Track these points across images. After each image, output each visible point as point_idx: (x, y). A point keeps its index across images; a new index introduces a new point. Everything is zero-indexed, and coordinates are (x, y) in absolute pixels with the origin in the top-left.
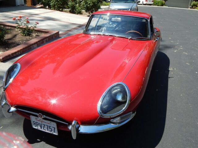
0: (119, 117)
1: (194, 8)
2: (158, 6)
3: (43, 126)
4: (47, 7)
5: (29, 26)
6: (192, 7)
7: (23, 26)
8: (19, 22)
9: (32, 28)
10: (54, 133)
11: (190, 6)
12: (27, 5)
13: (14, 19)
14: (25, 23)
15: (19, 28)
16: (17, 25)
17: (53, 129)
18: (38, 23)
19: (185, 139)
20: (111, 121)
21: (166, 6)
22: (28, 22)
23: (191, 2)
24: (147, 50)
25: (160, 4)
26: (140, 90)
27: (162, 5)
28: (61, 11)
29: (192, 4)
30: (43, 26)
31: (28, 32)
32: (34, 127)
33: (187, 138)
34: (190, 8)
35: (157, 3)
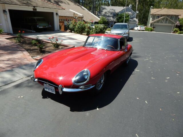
0: (84, 86)
1: (175, 33)
2: (148, 31)
3: (49, 89)
4: (73, 32)
5: (58, 42)
6: (174, 32)
7: (54, 42)
8: (52, 40)
9: (59, 44)
10: (54, 93)
11: (172, 32)
12: (61, 30)
13: (50, 38)
14: (56, 40)
15: (52, 43)
16: (51, 42)
17: (53, 90)
18: (62, 41)
20: (79, 87)
21: (154, 31)
22: (57, 40)
23: (174, 28)
25: (150, 30)
27: (152, 31)
28: (81, 34)
29: (174, 30)
30: (65, 42)
31: (57, 46)
32: (45, 90)
34: (173, 33)
35: (148, 29)
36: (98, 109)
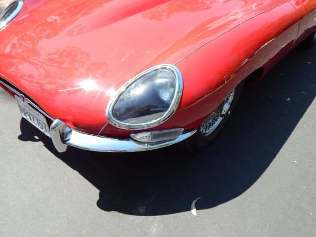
0: (149, 133)
3: (31, 116)
10: (47, 134)
17: (44, 126)
19: (294, 205)
20: (131, 136)
24: (299, 7)
26: (226, 83)
32: (23, 115)
33: (302, 203)
36: (194, 212)
